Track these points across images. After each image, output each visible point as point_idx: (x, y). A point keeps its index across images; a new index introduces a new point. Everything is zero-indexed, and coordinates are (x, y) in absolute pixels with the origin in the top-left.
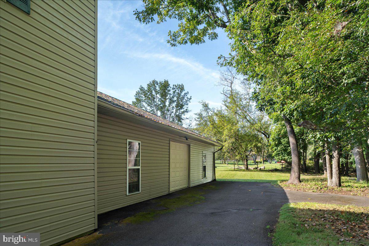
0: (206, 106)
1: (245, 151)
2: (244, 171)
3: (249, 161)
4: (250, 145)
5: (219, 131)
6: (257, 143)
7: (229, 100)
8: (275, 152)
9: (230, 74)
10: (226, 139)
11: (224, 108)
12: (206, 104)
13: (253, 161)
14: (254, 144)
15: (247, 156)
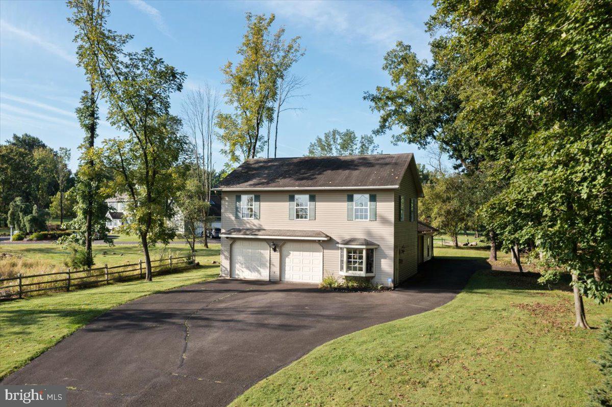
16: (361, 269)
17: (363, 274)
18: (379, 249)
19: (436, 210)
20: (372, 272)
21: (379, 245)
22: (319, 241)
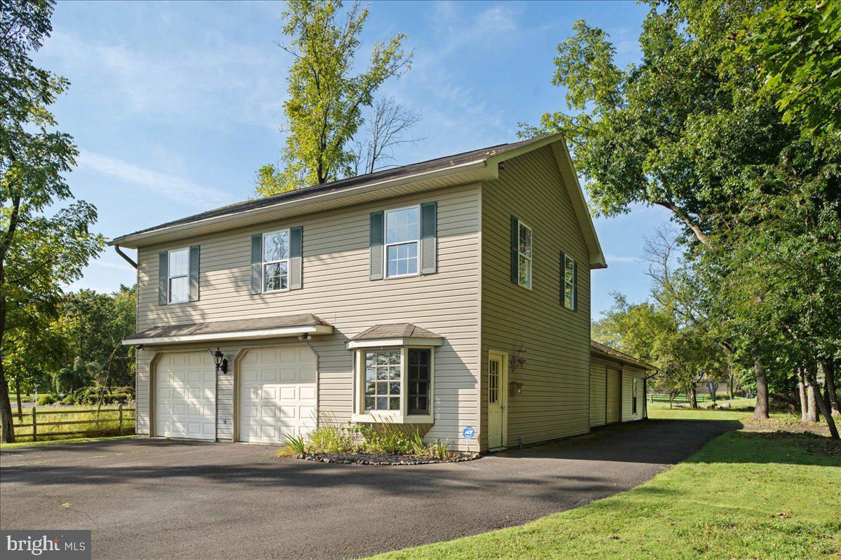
0: (621, 300)
1: (691, 376)
2: (689, 409)
3: (698, 395)
4: (700, 366)
5: (644, 342)
6: (712, 361)
7: (662, 289)
8: (744, 377)
9: (663, 242)
10: (658, 356)
11: (652, 301)
12: (621, 298)
13: (709, 395)
14: (707, 363)
15: (694, 384)
16: (395, 405)
17: (398, 417)
18: (442, 349)
19: (657, 344)
20: (428, 414)
21: (443, 339)
22: (306, 335)
